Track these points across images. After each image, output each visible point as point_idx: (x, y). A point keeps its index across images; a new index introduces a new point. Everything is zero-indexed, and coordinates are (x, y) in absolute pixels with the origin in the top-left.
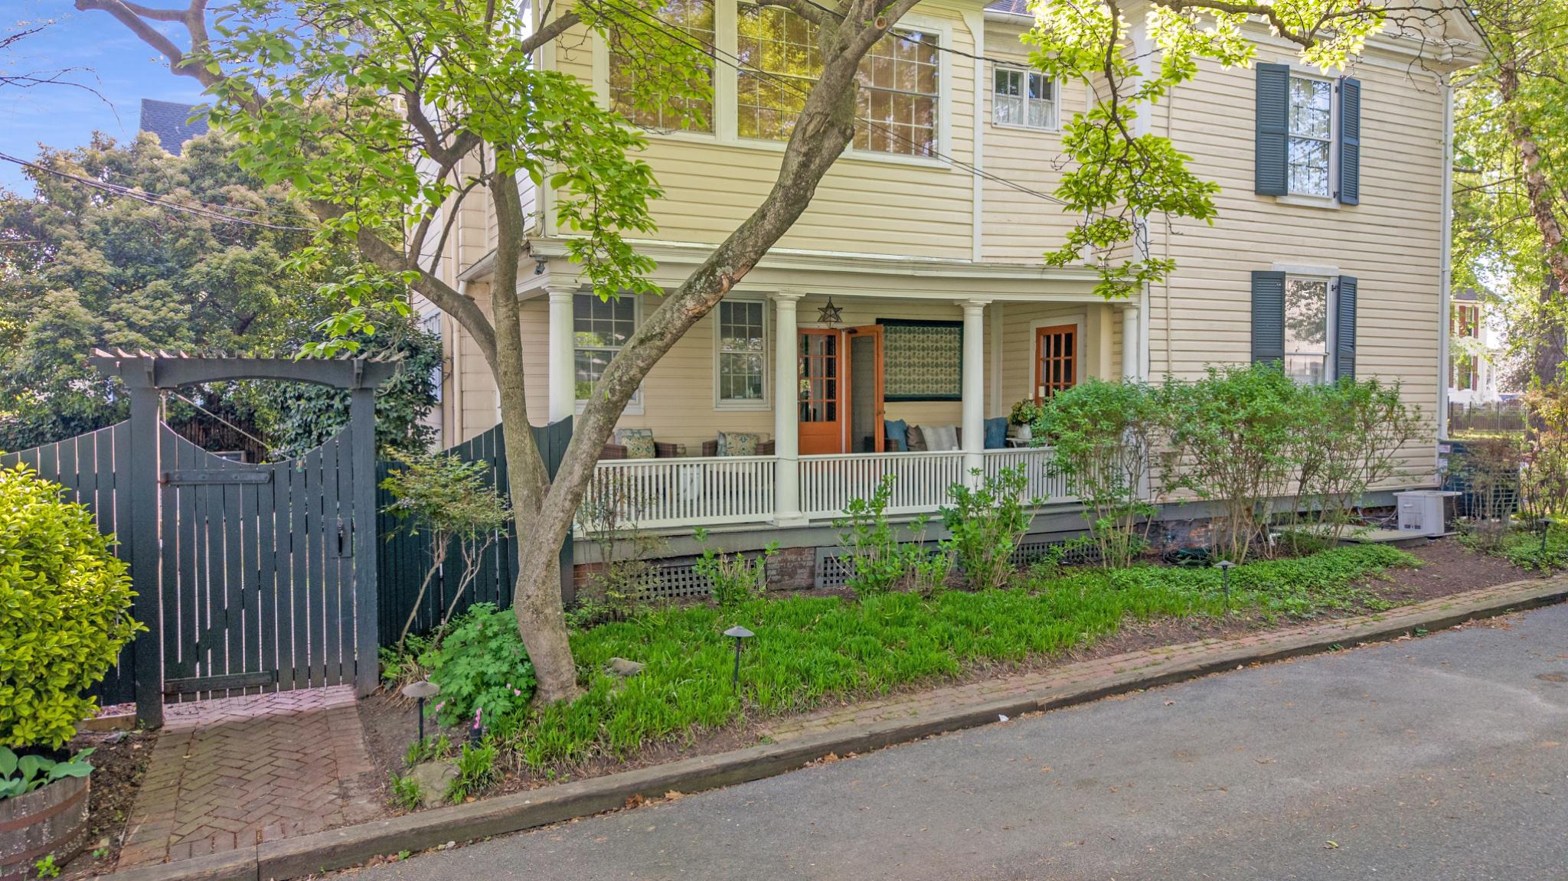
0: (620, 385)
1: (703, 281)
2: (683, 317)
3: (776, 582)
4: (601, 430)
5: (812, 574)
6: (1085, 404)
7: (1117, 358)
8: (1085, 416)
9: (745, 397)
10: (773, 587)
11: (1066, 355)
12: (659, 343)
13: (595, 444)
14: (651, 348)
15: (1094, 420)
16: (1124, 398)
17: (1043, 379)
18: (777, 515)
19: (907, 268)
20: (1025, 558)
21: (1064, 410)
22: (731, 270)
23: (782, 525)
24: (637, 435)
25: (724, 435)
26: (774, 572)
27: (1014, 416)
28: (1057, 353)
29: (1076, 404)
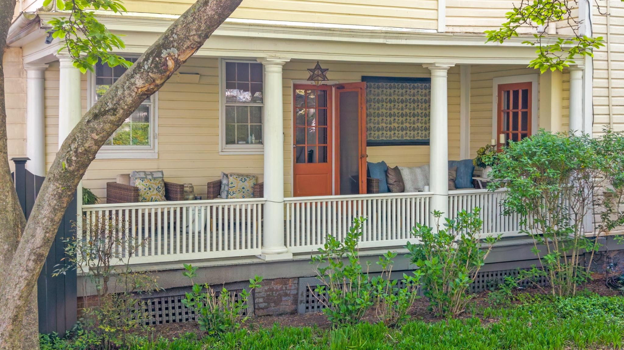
0: (76, 156)
1: (150, 61)
2: (134, 94)
3: (263, 309)
4: (60, 197)
5: (296, 301)
6: (534, 154)
7: (565, 112)
8: (534, 165)
9: (247, 143)
10: (260, 313)
11: (523, 108)
12: (112, 118)
13: (54, 209)
14: (105, 122)
15: (542, 168)
16: (568, 150)
17: (504, 127)
18: (265, 250)
19: (379, 37)
20: (485, 284)
21: (516, 158)
22: (176, 52)
23: (268, 259)
24: (150, 177)
25: (227, 176)
26: (261, 300)
27: (479, 159)
28: (516, 106)
29: (527, 154)
